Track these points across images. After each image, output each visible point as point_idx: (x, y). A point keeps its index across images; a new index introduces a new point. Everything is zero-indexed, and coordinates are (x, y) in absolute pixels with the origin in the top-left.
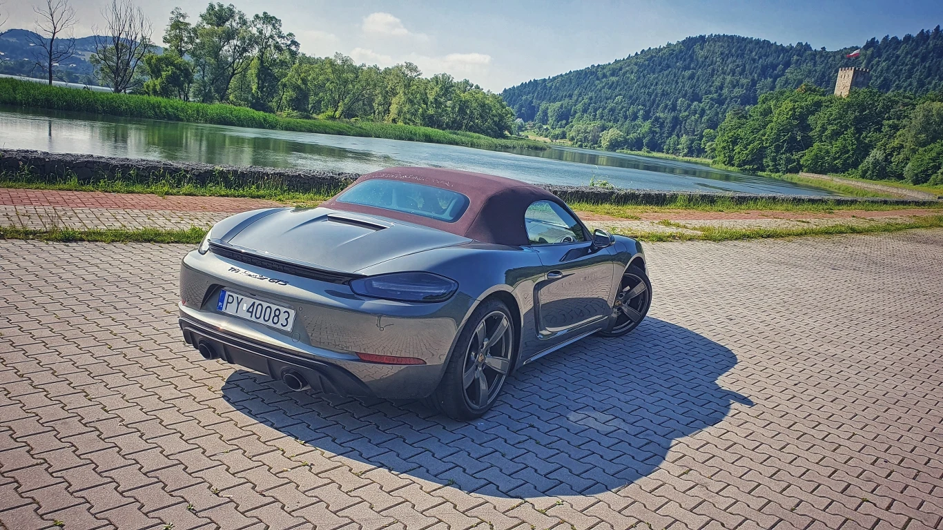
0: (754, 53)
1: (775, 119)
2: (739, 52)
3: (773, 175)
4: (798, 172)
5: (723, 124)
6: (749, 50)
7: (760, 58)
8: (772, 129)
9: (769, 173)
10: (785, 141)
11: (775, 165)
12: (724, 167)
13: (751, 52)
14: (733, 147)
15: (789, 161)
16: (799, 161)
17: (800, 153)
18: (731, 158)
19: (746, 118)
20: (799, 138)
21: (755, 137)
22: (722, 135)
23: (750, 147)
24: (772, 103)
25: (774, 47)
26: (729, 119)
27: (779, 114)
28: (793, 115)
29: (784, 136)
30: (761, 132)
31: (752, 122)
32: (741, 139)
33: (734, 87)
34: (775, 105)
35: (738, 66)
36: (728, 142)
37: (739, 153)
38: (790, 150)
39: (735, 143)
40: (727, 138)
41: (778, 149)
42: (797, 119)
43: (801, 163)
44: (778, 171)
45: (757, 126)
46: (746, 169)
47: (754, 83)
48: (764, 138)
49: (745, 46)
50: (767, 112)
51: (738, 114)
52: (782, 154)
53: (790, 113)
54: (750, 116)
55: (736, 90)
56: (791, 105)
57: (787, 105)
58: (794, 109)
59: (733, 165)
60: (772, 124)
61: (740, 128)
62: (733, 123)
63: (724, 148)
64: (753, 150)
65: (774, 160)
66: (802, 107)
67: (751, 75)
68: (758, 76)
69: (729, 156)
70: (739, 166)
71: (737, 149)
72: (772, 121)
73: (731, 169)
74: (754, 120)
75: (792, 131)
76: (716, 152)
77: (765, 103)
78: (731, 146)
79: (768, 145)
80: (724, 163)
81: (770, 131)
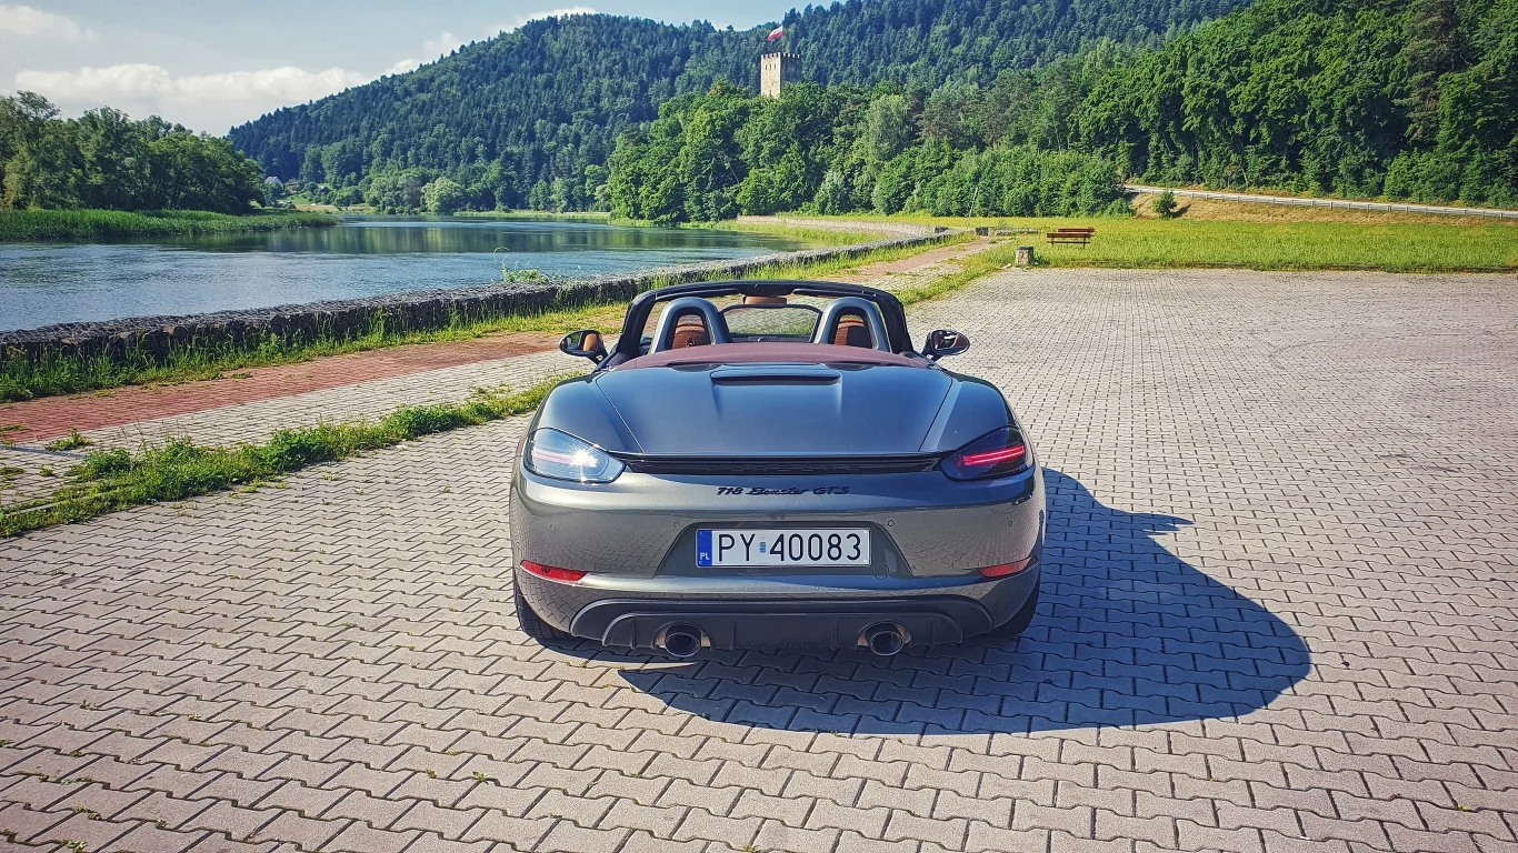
0: (634, 41)
1: (688, 140)
2: (613, 39)
3: (703, 226)
4: (735, 217)
5: (614, 155)
6: (627, 36)
7: (645, 47)
8: (687, 155)
9: (696, 224)
10: (708, 173)
11: (702, 210)
12: (628, 222)
13: (631, 39)
14: (637, 188)
15: (720, 201)
16: (733, 200)
17: (733, 188)
18: (637, 207)
19: (646, 142)
20: (727, 165)
21: (665, 170)
22: (617, 172)
23: (661, 186)
24: (679, 116)
25: (661, 30)
26: (622, 147)
27: (693, 131)
28: (713, 130)
29: (707, 163)
30: (673, 162)
31: (656, 148)
32: (646, 175)
33: (616, 94)
34: (685, 118)
35: (615, 63)
36: (627, 183)
37: (647, 197)
38: (718, 185)
39: (638, 182)
40: (624, 176)
41: (701, 185)
42: (718, 136)
43: (738, 202)
44: (707, 219)
45: (665, 153)
46: (662, 222)
47: (644, 86)
48: (678, 170)
49: (621, 30)
50: (675, 130)
51: (633, 136)
52: (708, 192)
53: (708, 128)
54: (651, 137)
55: (620, 99)
56: (706, 115)
57: (701, 117)
58: (712, 122)
59: (642, 217)
60: (687, 147)
61: (640, 158)
62: (629, 152)
63: (623, 191)
64: (666, 190)
65: (699, 201)
66: (723, 119)
67: (637, 73)
68: (648, 76)
69: (634, 204)
70: (652, 217)
71: (643, 190)
72: (685, 144)
73: (640, 223)
74: (658, 144)
75: (716, 155)
76: (613, 199)
77: (668, 116)
78: (633, 189)
79: (686, 180)
80: (628, 215)
81: (686, 158)
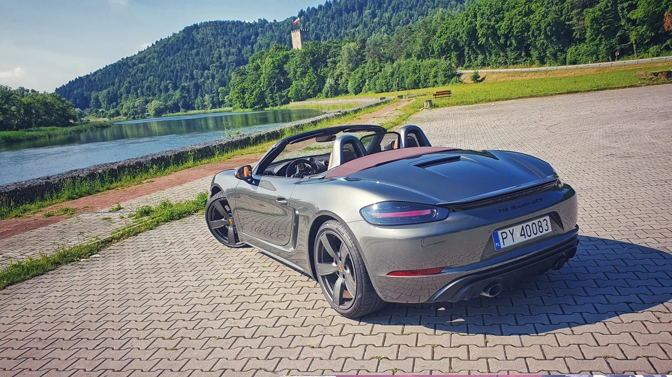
1: (264, 71)
3: (275, 108)
4: (288, 103)
5: (231, 82)
7: (238, 33)
8: (264, 78)
9: (272, 108)
10: (274, 85)
11: (274, 101)
12: (241, 110)
13: (232, 30)
14: (243, 95)
15: (281, 97)
16: (287, 96)
17: (286, 90)
18: (245, 103)
19: (245, 74)
20: (282, 81)
21: (255, 86)
22: (234, 89)
23: (254, 93)
24: (259, 61)
25: (245, 25)
26: (234, 78)
27: (265, 67)
28: (274, 66)
29: (273, 81)
30: (258, 82)
31: (250, 77)
32: (247, 89)
33: (228, 55)
34: (261, 62)
36: (239, 93)
37: (249, 98)
38: (279, 90)
39: (243, 92)
40: (237, 91)
41: (272, 90)
42: (277, 69)
43: (289, 96)
44: (276, 105)
45: (254, 78)
46: (256, 109)
47: (240, 50)
48: (261, 86)
50: (257, 68)
51: (239, 73)
52: (275, 93)
53: (272, 65)
54: (248, 72)
55: (230, 57)
56: (271, 60)
57: (268, 61)
58: (273, 62)
59: (247, 108)
60: (263, 75)
61: (243, 82)
62: (238, 80)
63: (237, 97)
64: (257, 95)
65: (272, 98)
66: (278, 61)
67: (236, 45)
68: (241, 45)
69: (243, 102)
70: (251, 107)
71: (246, 96)
72: (262, 73)
73: (246, 110)
74: (250, 75)
75: (277, 77)
76: (233, 101)
77: (254, 62)
78: (242, 95)
79: (265, 89)
80: (241, 107)
81: (264, 80)
